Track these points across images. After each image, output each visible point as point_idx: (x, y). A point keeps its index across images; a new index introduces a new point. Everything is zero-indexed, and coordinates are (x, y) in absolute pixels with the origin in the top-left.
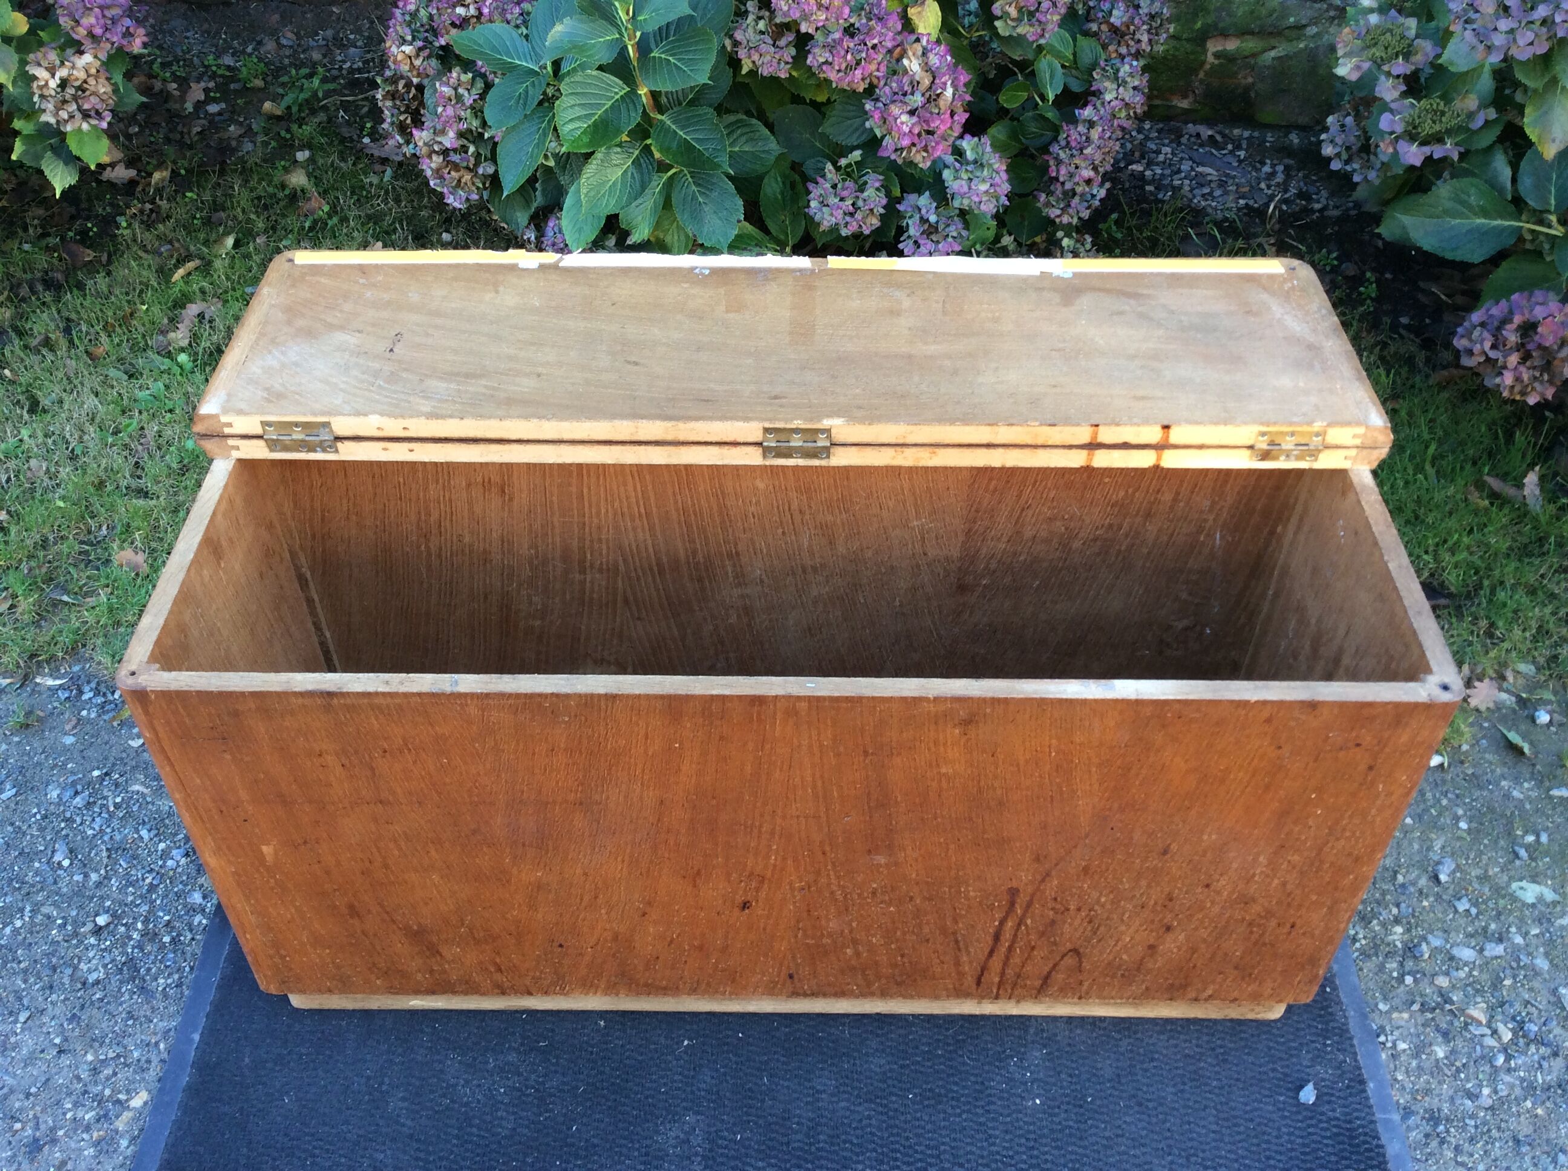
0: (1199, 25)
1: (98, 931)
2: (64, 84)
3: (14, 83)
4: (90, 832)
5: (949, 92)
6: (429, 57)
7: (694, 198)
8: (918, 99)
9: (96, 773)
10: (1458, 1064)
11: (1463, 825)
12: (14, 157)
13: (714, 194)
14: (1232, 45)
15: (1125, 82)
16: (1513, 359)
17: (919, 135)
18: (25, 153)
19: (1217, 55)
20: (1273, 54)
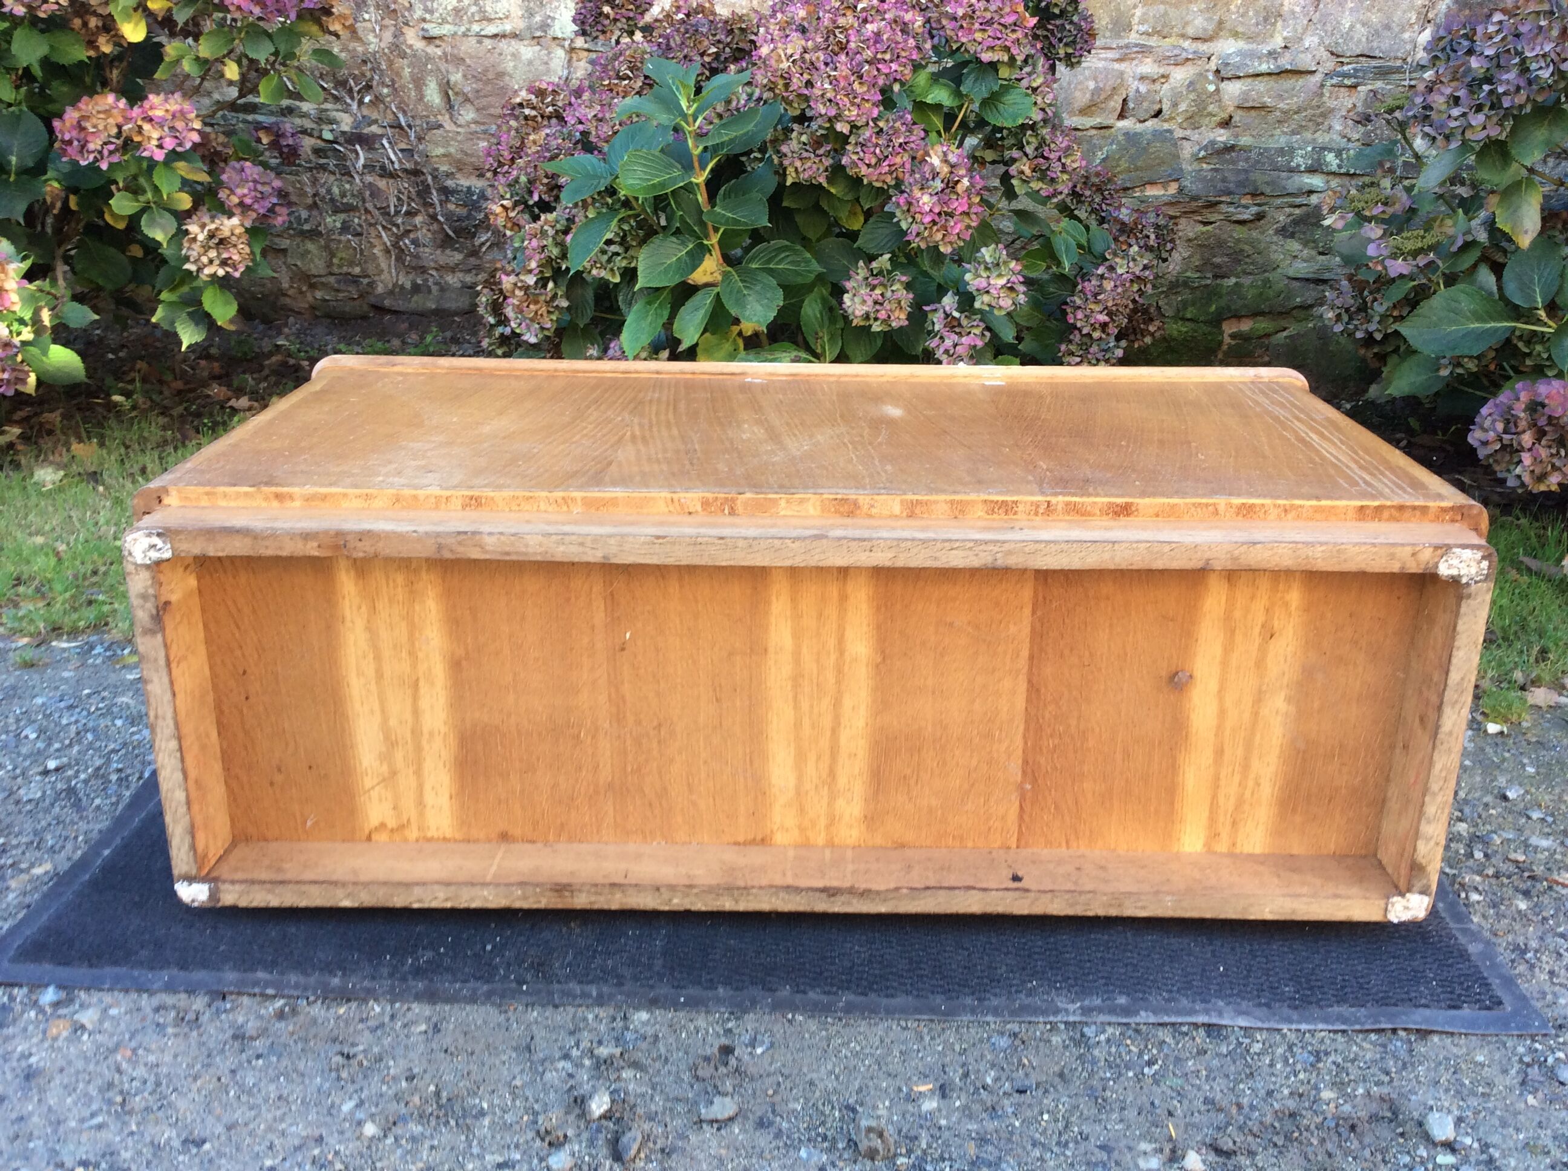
0: (1213, 308)
1: (46, 772)
2: (211, 236)
3: (169, 242)
4: (64, 721)
5: (966, 182)
6: (522, 211)
7: (739, 291)
8: (938, 185)
9: (86, 691)
10: (1544, 914)
11: (1531, 770)
12: (154, 320)
13: (758, 288)
14: (1246, 326)
15: (1134, 260)
16: (1527, 439)
17: (939, 214)
18: (163, 318)
19: (1233, 336)
20: (1285, 334)
